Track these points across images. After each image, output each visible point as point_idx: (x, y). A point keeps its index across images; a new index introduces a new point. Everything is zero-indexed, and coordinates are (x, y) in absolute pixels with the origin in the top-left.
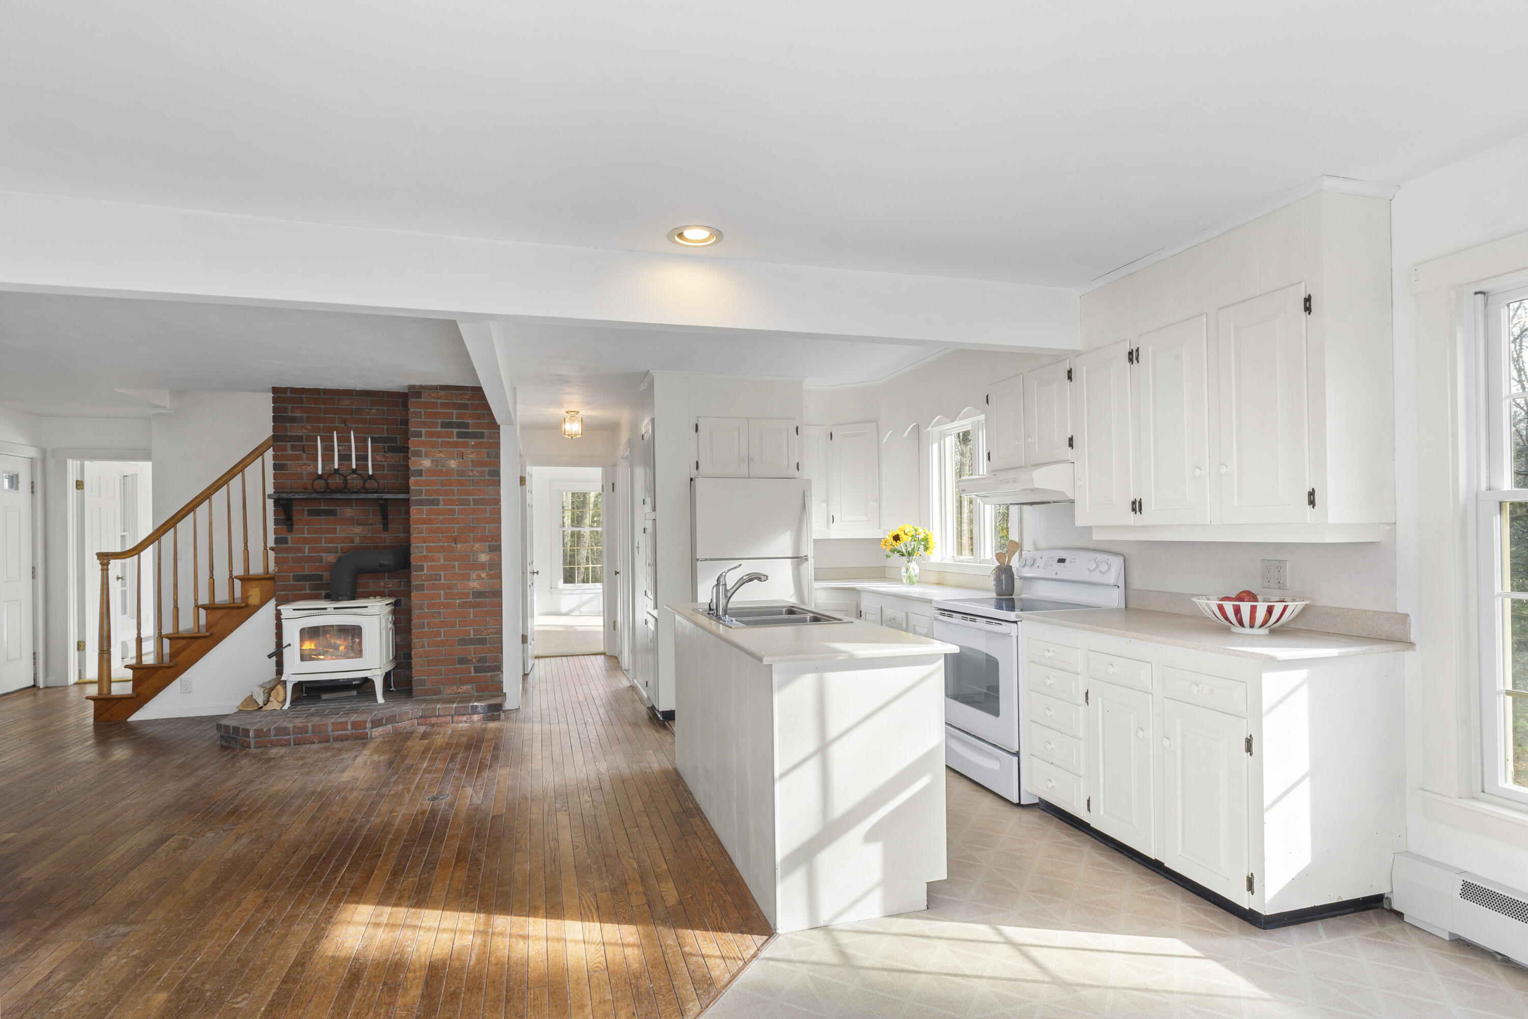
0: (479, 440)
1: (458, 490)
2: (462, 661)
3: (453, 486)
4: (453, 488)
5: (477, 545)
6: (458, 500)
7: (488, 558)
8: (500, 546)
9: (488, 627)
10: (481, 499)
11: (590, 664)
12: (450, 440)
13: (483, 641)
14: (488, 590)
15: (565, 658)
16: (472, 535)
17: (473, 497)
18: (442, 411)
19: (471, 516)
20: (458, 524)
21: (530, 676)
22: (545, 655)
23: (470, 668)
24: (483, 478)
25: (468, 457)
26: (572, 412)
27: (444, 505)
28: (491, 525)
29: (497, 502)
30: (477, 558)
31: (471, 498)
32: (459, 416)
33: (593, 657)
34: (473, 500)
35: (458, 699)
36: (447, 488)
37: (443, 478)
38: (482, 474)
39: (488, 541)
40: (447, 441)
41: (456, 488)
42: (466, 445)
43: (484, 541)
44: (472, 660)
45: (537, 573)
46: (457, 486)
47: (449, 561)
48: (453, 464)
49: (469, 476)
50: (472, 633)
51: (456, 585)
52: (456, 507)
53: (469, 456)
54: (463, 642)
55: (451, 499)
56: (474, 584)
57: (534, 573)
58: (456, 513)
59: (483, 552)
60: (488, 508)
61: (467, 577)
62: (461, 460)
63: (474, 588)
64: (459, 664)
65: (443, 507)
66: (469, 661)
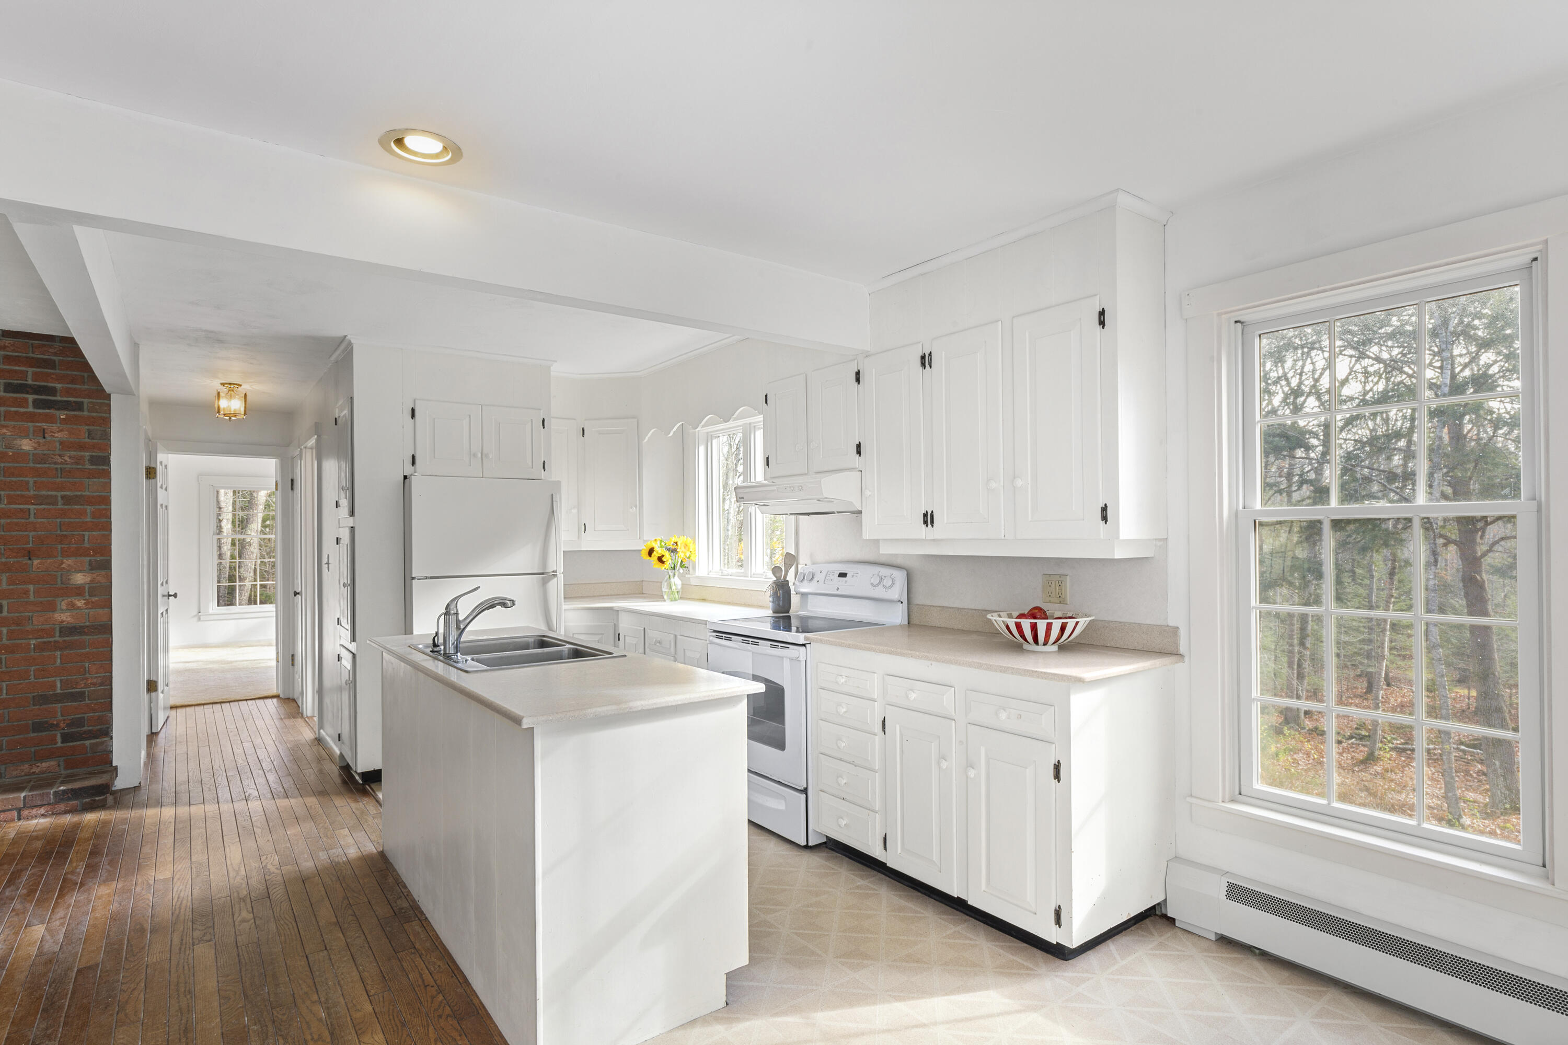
0: (73, 413)
1: (35, 482)
2: (38, 727)
3: (27, 476)
4: (27, 479)
5: (68, 562)
6: (35, 497)
7: (88, 579)
8: (109, 563)
9: (87, 675)
10: (76, 496)
11: (255, 712)
12: (22, 410)
13: (80, 696)
14: (88, 624)
15: (219, 706)
16: (59, 547)
17: (63, 493)
18: (8, 367)
19: (58, 520)
20: (34, 531)
21: (161, 735)
22: (186, 703)
23: (56, 735)
24: (81, 467)
25: (53, 436)
26: (230, 384)
27: (9, 503)
28: (94, 533)
29: (107, 500)
30: (69, 579)
31: (59, 494)
32: (36, 376)
33: (260, 703)
34: (63, 497)
35: (32, 783)
36: (13, 479)
37: (7, 465)
38: (78, 461)
39: (89, 555)
40: (16, 412)
41: (31, 481)
42: (50, 419)
43: (81, 555)
44: (57, 725)
45: (175, 596)
46: (33, 477)
47: (17, 584)
48: (26, 445)
49: (55, 463)
50: (59, 685)
51: (29, 618)
52: (32, 507)
53: (56, 435)
54: (43, 700)
55: (22, 496)
56: (64, 617)
57: (170, 596)
58: (32, 516)
59: (80, 571)
60: (89, 508)
61: (52, 608)
62: (42, 441)
63: (63, 621)
64: (33, 732)
65: (8, 506)
66: (55, 726)
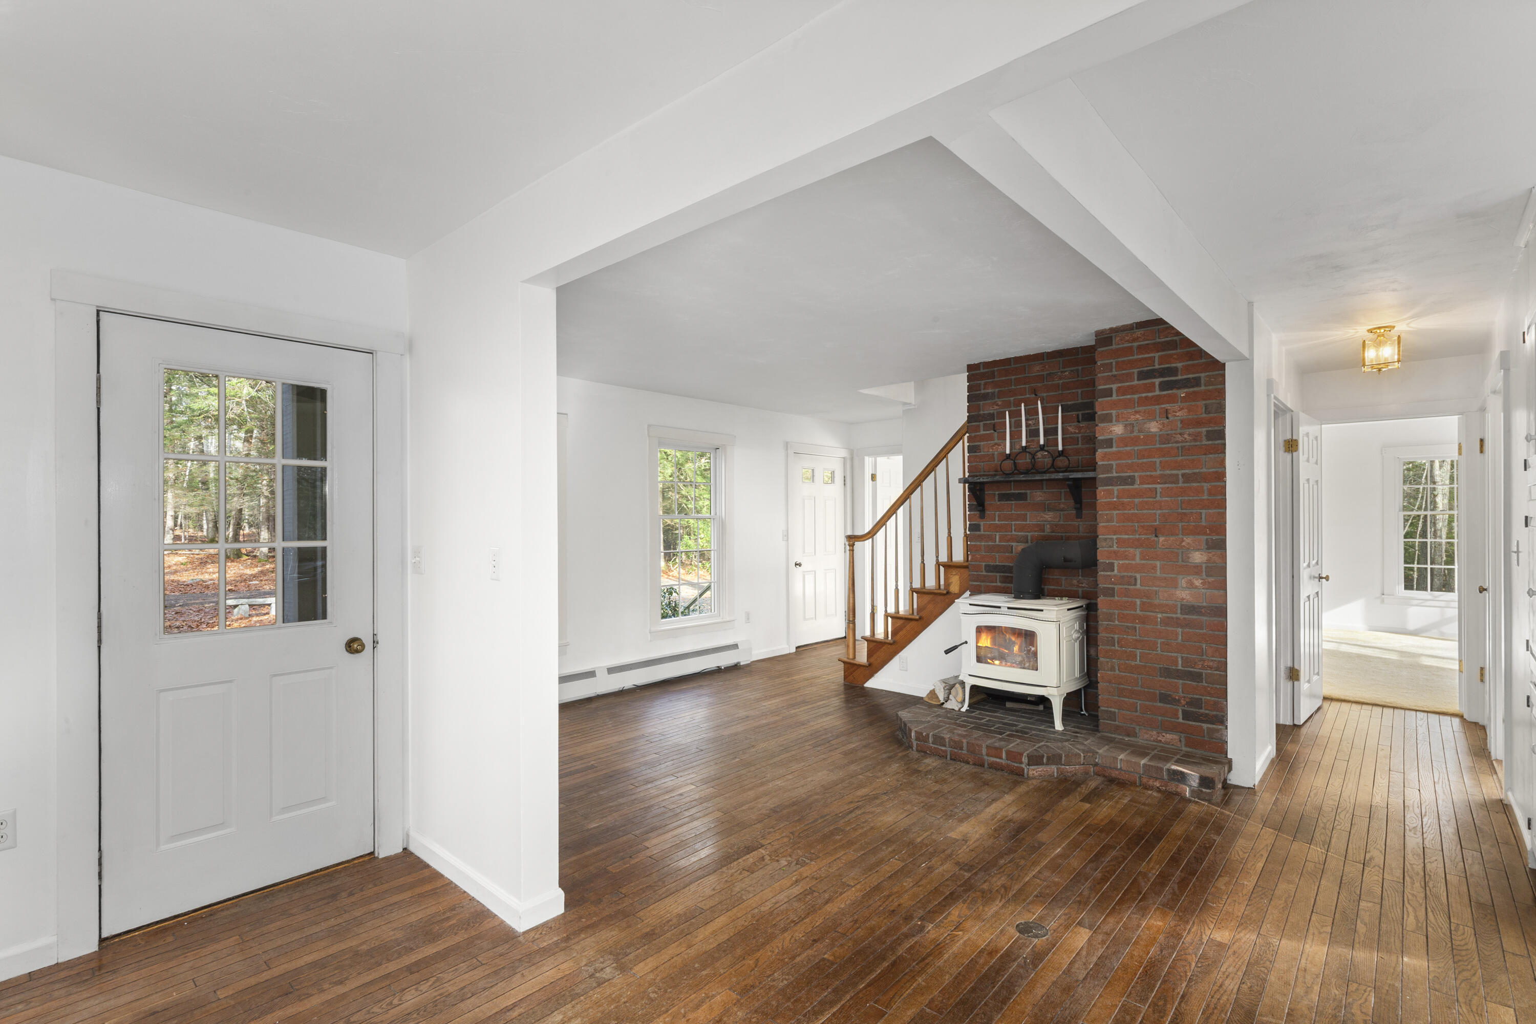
0: (1192, 390)
1: (1161, 462)
2: (1165, 698)
3: (1154, 457)
4: (1154, 460)
5: (1188, 540)
6: (1161, 476)
7: (1205, 558)
8: (1224, 541)
9: (1204, 657)
10: (1194, 473)
11: (1422, 730)
12: (1150, 394)
13: (1197, 677)
14: (1205, 604)
15: (1379, 709)
16: (1180, 525)
17: (1183, 471)
18: (1140, 357)
19: (1180, 499)
20: (1160, 509)
21: (1304, 731)
22: (1343, 697)
23: (1177, 710)
24: (1198, 443)
25: (1175, 416)
26: (1379, 328)
27: (1141, 483)
28: (1210, 511)
29: (1220, 476)
30: (1189, 558)
31: (1180, 472)
32: (1162, 360)
33: (1434, 718)
34: (1183, 475)
35: (1155, 752)
36: (1145, 460)
37: (1140, 448)
38: (1195, 438)
39: (1205, 534)
40: (1146, 397)
41: (1158, 460)
42: (1172, 399)
43: (1198, 534)
44: (1179, 701)
45: (1327, 578)
46: (1159, 457)
47: (1147, 559)
48: (1154, 427)
49: (1177, 442)
50: (1180, 662)
51: (1156, 592)
52: (1158, 486)
53: (1178, 414)
54: (1168, 673)
55: (1151, 476)
56: (1184, 594)
57: (1321, 578)
58: (1158, 495)
59: (1198, 550)
60: (1206, 486)
61: (1174, 584)
62: (1166, 421)
63: (1183, 599)
64: (1160, 702)
65: (1141, 486)
66: (1176, 702)
